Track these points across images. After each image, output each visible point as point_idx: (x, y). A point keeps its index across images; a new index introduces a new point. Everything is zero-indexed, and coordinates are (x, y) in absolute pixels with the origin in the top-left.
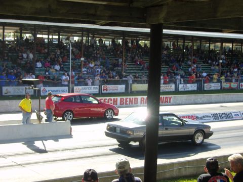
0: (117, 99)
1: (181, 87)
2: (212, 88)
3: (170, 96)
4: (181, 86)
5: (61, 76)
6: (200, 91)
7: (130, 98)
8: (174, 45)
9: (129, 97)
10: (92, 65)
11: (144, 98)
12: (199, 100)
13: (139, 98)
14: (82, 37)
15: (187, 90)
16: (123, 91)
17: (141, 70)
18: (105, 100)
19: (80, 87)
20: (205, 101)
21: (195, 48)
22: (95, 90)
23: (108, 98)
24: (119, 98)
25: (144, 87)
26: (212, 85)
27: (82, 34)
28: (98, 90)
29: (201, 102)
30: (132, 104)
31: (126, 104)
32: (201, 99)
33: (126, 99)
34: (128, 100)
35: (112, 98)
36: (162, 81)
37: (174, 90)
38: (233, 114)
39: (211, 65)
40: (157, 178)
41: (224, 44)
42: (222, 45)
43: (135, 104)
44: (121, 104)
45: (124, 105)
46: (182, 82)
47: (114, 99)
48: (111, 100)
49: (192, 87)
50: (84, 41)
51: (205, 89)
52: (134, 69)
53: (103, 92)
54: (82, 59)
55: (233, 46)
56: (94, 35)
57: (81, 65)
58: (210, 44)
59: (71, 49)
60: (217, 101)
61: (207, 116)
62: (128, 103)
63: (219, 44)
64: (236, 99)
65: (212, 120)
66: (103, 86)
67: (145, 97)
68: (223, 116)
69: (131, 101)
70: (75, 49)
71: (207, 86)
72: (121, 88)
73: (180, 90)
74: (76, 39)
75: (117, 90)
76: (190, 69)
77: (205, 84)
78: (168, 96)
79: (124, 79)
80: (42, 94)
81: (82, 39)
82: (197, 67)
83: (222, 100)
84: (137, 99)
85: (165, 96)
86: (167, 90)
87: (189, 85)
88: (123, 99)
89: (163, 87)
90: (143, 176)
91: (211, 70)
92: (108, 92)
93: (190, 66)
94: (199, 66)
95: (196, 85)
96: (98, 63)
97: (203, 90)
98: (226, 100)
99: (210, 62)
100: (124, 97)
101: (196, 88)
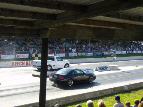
0: (24, 62)
2: (73, 56)
7: (31, 62)
10: (11, 44)
16: (28, 57)
17: (37, 46)
18: (18, 62)
19: (5, 56)
23: (19, 61)
26: (73, 54)
28: (14, 57)
30: (32, 64)
31: (29, 64)
33: (29, 62)
34: (30, 62)
35: (22, 61)
38: (83, 70)
44: (26, 65)
47: (23, 62)
48: (21, 63)
49: (63, 55)
51: (69, 56)
52: (33, 45)
53: (17, 58)
54: (6, 40)
57: (5, 43)
60: (75, 62)
64: (85, 61)
66: (17, 55)
71: (70, 55)
72: (27, 56)
75: (24, 57)
76: (62, 46)
77: (69, 54)
82: (65, 45)
83: (78, 62)
87: (61, 54)
88: (28, 62)
91: (73, 46)
92: (20, 58)
93: (62, 44)
94: (67, 44)
95: (65, 54)
96: (15, 42)
97: (69, 57)
98: (80, 62)
99: (72, 42)
100: (28, 61)
101: (65, 56)
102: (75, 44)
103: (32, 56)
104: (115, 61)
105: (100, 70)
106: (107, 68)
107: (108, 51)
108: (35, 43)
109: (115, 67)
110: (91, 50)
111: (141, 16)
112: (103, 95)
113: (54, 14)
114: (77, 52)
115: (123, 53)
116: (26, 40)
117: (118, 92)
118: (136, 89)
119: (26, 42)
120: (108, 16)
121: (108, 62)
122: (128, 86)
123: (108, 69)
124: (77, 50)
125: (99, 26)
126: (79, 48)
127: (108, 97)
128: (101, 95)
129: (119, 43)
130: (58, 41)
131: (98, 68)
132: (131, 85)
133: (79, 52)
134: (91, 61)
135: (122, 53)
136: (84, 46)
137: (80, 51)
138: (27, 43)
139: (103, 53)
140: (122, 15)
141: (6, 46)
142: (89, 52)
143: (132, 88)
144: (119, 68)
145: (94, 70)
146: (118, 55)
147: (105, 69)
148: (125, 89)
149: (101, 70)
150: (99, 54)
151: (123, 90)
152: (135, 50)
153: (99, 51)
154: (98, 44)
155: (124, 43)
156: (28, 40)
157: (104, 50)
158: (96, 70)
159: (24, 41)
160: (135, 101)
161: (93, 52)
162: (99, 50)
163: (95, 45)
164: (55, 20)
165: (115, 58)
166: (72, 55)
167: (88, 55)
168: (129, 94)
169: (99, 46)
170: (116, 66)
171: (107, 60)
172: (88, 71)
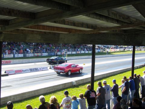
2: (30, 56)
3: (11, 60)
4: (16, 55)
6: (25, 57)
12: (24, 62)
15: (19, 57)
20: (27, 62)
26: (30, 54)
29: (25, 62)
32: (25, 61)
37: (13, 57)
38: (39, 69)
39: (30, 45)
46: (17, 53)
49: (21, 55)
61: (27, 70)
64: (40, 61)
65: (30, 71)
68: (34, 69)
71: (27, 55)
73: (16, 57)
86: (9, 57)
87: (19, 55)
91: (30, 47)
93: (20, 46)
94: (24, 46)
95: (23, 54)
101: (23, 56)
102: (32, 45)
105: (53, 68)
107: (60, 52)
110: (46, 50)
111: (83, 23)
112: (55, 90)
113: (7, 20)
114: (33, 53)
115: (74, 53)
117: (68, 87)
118: (83, 84)
120: (55, 22)
122: (76, 81)
124: (34, 51)
125: (49, 31)
127: (60, 91)
128: (53, 90)
130: (17, 43)
132: (79, 80)
133: (36, 53)
135: (72, 53)
137: (37, 51)
139: (57, 54)
140: (67, 21)
142: (44, 53)
143: (80, 83)
145: (49, 68)
146: (69, 55)
148: (74, 84)
150: (53, 54)
151: (73, 85)
152: (83, 51)
153: (53, 52)
154: (52, 46)
155: (74, 45)
157: (57, 50)
158: (50, 69)
160: (80, 95)
161: (48, 52)
162: (53, 50)
163: (50, 46)
164: (8, 25)
165: (66, 57)
167: (43, 55)
168: (77, 88)
169: (53, 48)
172: (43, 69)
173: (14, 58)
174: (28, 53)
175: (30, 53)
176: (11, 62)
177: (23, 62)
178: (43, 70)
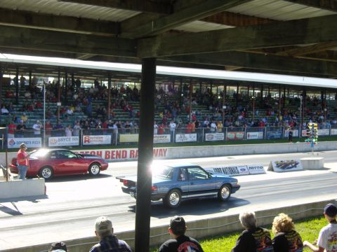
0: (101, 152)
1: (178, 137)
2: (215, 139)
3: (165, 148)
5: (33, 125)
6: (201, 142)
7: (117, 151)
8: (169, 88)
9: (115, 150)
10: (70, 112)
11: (134, 151)
12: (199, 153)
13: (128, 150)
14: (59, 77)
15: (186, 141)
16: (109, 142)
17: (130, 118)
18: (87, 153)
19: (57, 138)
20: (206, 154)
21: (194, 92)
22: (74, 142)
23: (90, 151)
24: (104, 151)
25: (135, 137)
26: (215, 135)
27: (59, 74)
28: (78, 141)
29: (201, 154)
30: (120, 158)
31: (113, 158)
32: (201, 151)
33: (113, 152)
34: (115, 153)
35: (96, 151)
36: (156, 131)
37: (169, 141)
38: (239, 169)
39: (213, 111)
40: (151, 244)
41: (227, 87)
42: (225, 88)
43: (123, 157)
44: (106, 158)
45: (110, 159)
47: (98, 152)
48: (95, 153)
49: (192, 137)
50: (61, 83)
51: (207, 140)
52: (122, 116)
53: (84, 144)
54: (59, 104)
55: (238, 89)
56: (73, 75)
57: (57, 111)
58: (211, 87)
59: (45, 92)
60: (220, 153)
62: (115, 156)
63: (222, 87)
64: (242, 152)
66: (84, 136)
67: (136, 149)
68: (227, 170)
69: (118, 154)
70: (49, 93)
71: (208, 137)
72: (106, 139)
73: (177, 141)
74: (51, 80)
75: (102, 141)
76: (188, 117)
77: (207, 134)
78: (162, 148)
79: (110, 128)
80: (9, 146)
81: (59, 80)
82: (196, 114)
83: (226, 152)
84: (126, 152)
85: (159, 148)
86: (161, 142)
87: (187, 135)
88: (109, 152)
89: (157, 138)
90: (134, 242)
91: (214, 117)
92: (90, 143)
93: (188, 113)
94: (199, 112)
95: (196, 135)
96: (79, 109)
97: (205, 141)
98: (231, 152)
99: (211, 108)
100: (110, 150)
101: (195, 139)
102: (220, 112)
103: (118, 140)
104: (315, 151)
105: (279, 169)
106: (296, 164)
107: (297, 129)
108: (127, 110)
109: (316, 162)
114: (224, 131)
116: (106, 105)
119: (104, 109)
121: (298, 152)
123: (299, 166)
124: (225, 125)
126: (229, 121)
129: (326, 110)
130: (180, 107)
131: (274, 165)
133: (230, 130)
134: (257, 151)
135: (332, 134)
136: (240, 117)
137: (232, 127)
138: (107, 110)
141: (59, 117)
144: (326, 165)
145: (266, 168)
146: (321, 138)
147: (291, 168)
149: (281, 170)
150: (277, 134)
153: (277, 128)
154: (273, 113)
155: (335, 110)
156: (110, 103)
158: (269, 170)
159: (101, 105)
161: (263, 131)
162: (276, 125)
163: (268, 114)
166: (212, 138)
167: (250, 138)
170: (318, 160)
171: (295, 149)
172: (252, 172)
173: (173, 143)
174: (211, 132)
175: (215, 132)
176: (165, 152)
177: (196, 154)
178: (250, 174)
